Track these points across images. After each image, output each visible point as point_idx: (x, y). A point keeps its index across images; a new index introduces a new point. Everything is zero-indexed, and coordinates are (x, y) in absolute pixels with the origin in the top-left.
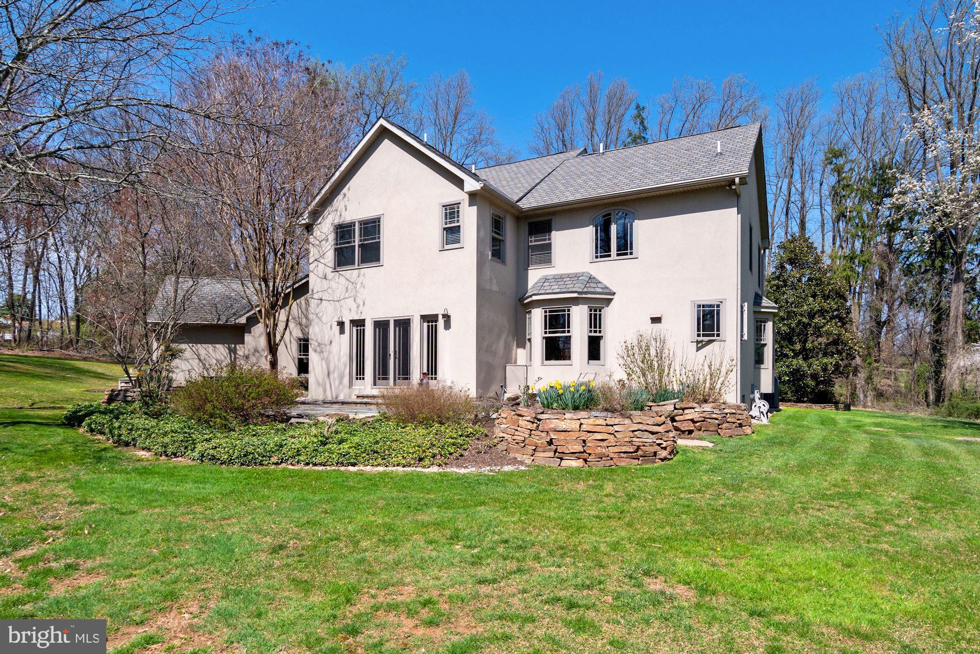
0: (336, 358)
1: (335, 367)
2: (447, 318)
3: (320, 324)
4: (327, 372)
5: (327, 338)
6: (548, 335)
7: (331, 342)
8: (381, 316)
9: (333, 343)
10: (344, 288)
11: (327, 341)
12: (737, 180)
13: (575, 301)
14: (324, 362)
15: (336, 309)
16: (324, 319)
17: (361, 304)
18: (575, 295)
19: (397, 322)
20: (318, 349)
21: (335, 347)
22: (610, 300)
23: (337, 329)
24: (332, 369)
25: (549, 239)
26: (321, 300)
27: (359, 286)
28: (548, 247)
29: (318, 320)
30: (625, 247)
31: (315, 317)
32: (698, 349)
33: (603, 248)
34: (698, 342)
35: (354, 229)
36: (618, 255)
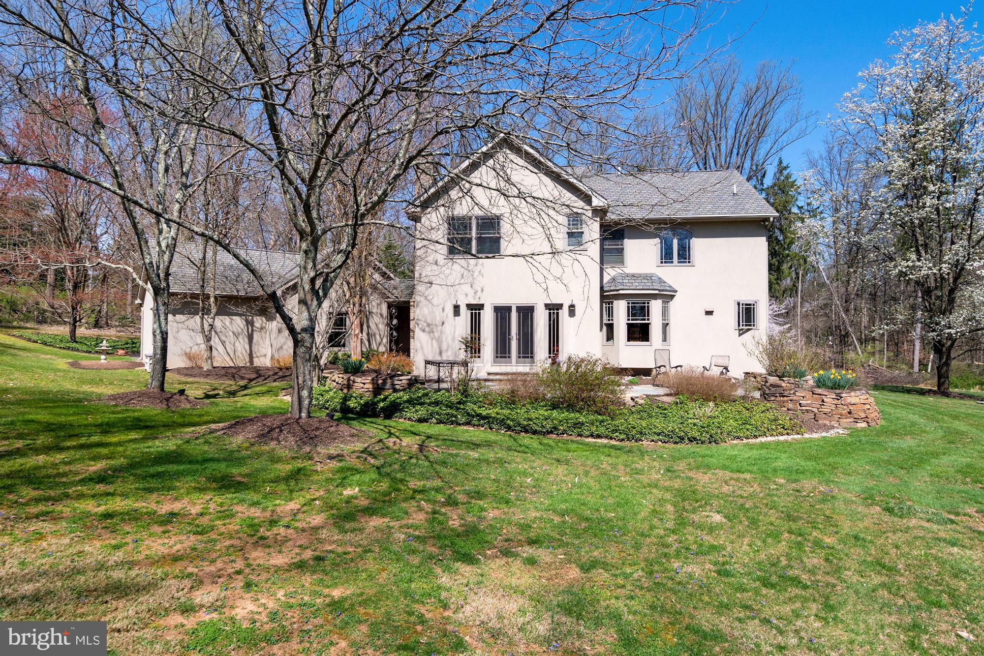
0: (450, 339)
1: (448, 346)
2: (572, 308)
3: (430, 305)
4: (438, 351)
5: (438, 319)
6: (631, 322)
7: (443, 323)
8: (502, 302)
9: (446, 324)
10: (459, 275)
11: (438, 320)
12: (772, 219)
13: (654, 297)
14: (435, 342)
15: (449, 294)
16: (435, 301)
17: (480, 290)
18: (657, 292)
19: (520, 309)
20: (427, 329)
21: (448, 328)
22: (672, 297)
23: (450, 310)
24: (444, 347)
25: (622, 245)
26: (431, 283)
27: (476, 274)
28: (621, 251)
29: (427, 302)
30: (685, 256)
31: (423, 299)
32: (740, 335)
33: (666, 256)
34: (740, 330)
35: (470, 223)
36: (679, 262)
